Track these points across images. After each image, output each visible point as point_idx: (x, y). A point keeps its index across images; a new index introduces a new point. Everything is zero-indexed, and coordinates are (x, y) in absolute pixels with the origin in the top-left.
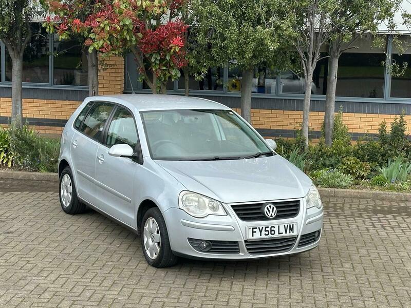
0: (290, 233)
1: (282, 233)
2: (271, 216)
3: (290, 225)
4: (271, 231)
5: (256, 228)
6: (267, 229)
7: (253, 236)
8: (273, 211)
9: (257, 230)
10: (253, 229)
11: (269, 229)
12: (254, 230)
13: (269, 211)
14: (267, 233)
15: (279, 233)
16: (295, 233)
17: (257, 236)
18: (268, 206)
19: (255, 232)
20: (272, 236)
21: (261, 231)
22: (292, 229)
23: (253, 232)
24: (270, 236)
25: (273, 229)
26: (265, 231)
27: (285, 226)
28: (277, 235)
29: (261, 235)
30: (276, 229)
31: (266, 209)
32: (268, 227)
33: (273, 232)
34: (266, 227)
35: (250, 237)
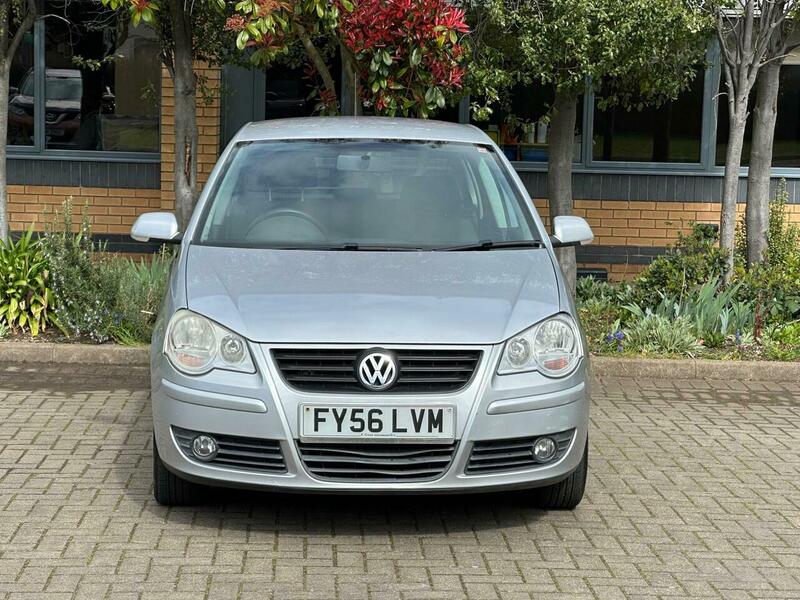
0: (430, 431)
1: (405, 431)
2: (378, 381)
3: (431, 412)
4: (371, 420)
5: (327, 410)
6: (358, 415)
7: (316, 429)
8: (383, 371)
9: (330, 417)
10: (317, 411)
11: (364, 416)
12: (321, 415)
13: (372, 371)
14: (358, 425)
15: (395, 430)
16: (446, 434)
17: (328, 431)
18: (371, 357)
19: (324, 420)
20: (374, 436)
21: (340, 420)
22: (436, 421)
23: (317, 420)
24: (366, 435)
25: (375, 416)
26: (353, 419)
27: (413, 412)
28: (387, 434)
29: (339, 430)
30: (386, 419)
31: (363, 365)
32: (361, 411)
33: (375, 426)
34: (354, 411)
35: (308, 432)
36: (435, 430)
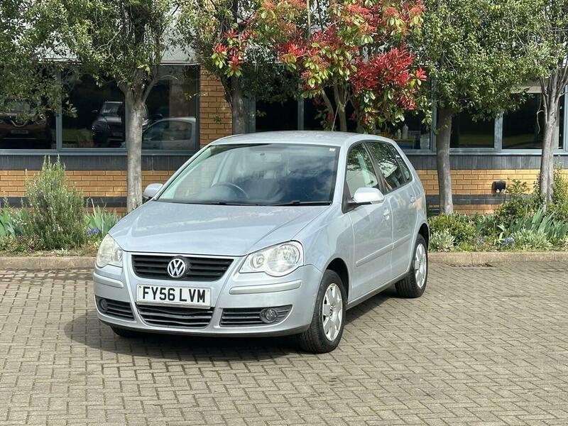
0: (198, 301)
1: (186, 300)
2: (175, 274)
3: (199, 291)
4: (169, 294)
5: (149, 288)
6: (163, 291)
7: (144, 298)
8: (179, 268)
9: (150, 291)
10: (145, 288)
11: (166, 292)
12: (146, 290)
13: (174, 268)
14: (163, 296)
15: (181, 300)
16: (207, 303)
17: (149, 299)
18: (174, 261)
19: (147, 293)
20: (171, 302)
21: (155, 293)
22: (202, 296)
23: (145, 293)
24: (167, 301)
25: (171, 292)
26: (161, 293)
27: (190, 290)
28: (177, 301)
29: (154, 299)
30: (177, 293)
31: (170, 265)
32: (165, 289)
33: (171, 297)
34: (162, 289)
35: (140, 299)
36: (201, 301)
